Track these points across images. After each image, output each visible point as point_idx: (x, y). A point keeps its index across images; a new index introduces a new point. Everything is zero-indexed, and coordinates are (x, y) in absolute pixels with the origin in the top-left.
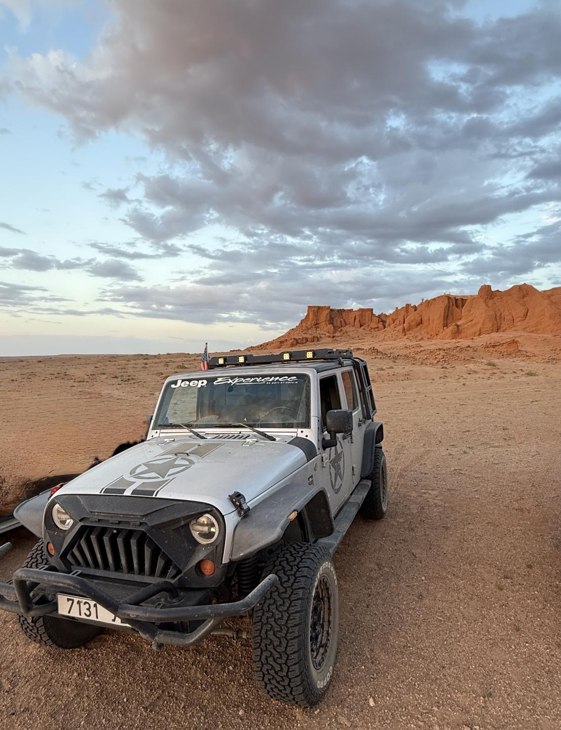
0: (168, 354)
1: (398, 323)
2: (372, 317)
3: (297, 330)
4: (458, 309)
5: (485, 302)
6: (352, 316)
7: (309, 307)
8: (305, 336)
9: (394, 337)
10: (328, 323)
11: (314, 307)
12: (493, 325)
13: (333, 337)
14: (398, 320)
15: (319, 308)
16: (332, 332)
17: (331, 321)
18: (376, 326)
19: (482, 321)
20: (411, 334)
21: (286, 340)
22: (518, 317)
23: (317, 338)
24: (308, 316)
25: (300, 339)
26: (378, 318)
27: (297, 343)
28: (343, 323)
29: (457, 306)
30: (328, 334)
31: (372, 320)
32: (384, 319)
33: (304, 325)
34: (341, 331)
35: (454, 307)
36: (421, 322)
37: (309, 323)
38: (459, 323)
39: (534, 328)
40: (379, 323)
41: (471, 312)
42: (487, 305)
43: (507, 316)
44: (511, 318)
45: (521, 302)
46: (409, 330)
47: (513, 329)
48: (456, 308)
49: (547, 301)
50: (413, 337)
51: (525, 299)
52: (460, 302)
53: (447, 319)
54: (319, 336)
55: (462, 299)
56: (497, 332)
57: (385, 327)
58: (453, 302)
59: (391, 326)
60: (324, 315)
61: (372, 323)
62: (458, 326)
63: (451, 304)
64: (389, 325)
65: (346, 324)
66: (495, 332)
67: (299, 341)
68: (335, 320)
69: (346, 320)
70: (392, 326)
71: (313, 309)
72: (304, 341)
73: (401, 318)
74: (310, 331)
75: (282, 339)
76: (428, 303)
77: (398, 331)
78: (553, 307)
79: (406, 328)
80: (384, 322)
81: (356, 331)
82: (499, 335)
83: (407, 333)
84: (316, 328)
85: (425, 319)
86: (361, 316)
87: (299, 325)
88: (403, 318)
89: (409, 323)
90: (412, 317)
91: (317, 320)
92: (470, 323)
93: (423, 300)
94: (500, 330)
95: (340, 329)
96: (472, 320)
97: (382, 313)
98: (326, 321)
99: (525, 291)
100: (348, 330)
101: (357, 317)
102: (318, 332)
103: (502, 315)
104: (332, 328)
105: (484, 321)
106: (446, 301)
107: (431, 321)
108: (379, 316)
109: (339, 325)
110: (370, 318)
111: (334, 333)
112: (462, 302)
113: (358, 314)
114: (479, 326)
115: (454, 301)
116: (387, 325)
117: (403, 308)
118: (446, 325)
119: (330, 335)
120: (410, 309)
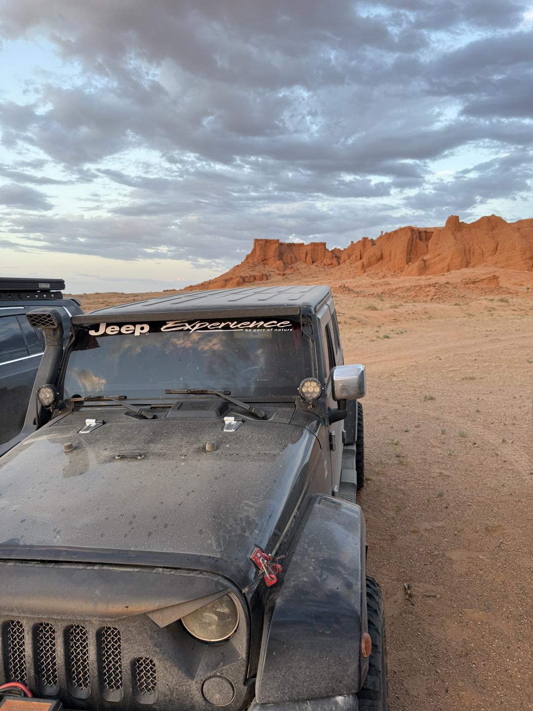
0: (97, 294)
1: (354, 259)
2: (325, 252)
3: (243, 267)
4: (421, 242)
5: (453, 234)
6: (303, 251)
7: (256, 240)
8: (252, 273)
9: (352, 274)
10: (277, 259)
11: (261, 240)
12: (461, 262)
13: (284, 275)
14: (354, 256)
15: (267, 241)
16: (281, 269)
17: (281, 256)
18: (329, 262)
19: (451, 256)
20: (371, 271)
21: (232, 278)
22: (488, 251)
23: (266, 275)
24: (254, 251)
25: (247, 277)
26: (331, 254)
27: (244, 281)
28: (294, 258)
29: (421, 240)
30: (277, 272)
31: (324, 256)
32: (338, 255)
33: (250, 261)
34: (292, 268)
35: (418, 240)
36: (381, 258)
37: (255, 259)
38: (425, 258)
39: (505, 264)
40: (332, 258)
41: (438, 246)
42: (455, 238)
43: (477, 250)
44: (481, 252)
45: (490, 235)
46: (368, 267)
47: (484, 264)
48: (420, 242)
49: (517, 234)
50: (373, 274)
51: (494, 232)
52: (423, 235)
53: (411, 253)
54: (268, 274)
55: (426, 231)
56: (466, 267)
57: (339, 264)
58: (416, 235)
59: (346, 262)
60: (272, 250)
61: (325, 259)
62: (425, 261)
63: (415, 237)
64: (344, 261)
65: (297, 260)
66: (464, 267)
67: (246, 279)
68: (285, 254)
69: (297, 257)
70: (348, 262)
71: (260, 243)
72: (252, 279)
73: (357, 253)
74: (257, 268)
75: (227, 277)
76: (389, 237)
77: (356, 268)
78: (524, 240)
79: (365, 264)
80: (338, 258)
81: (308, 269)
82: (470, 271)
83: (367, 269)
84: (264, 264)
85: (386, 253)
86: (313, 250)
87: (245, 260)
88: (360, 253)
89: (369, 259)
90: (370, 251)
91: (265, 255)
92: (437, 259)
93: (382, 232)
94: (470, 265)
95: (290, 266)
96: (439, 255)
97: (336, 248)
98: (274, 256)
99: (493, 223)
100: (299, 267)
101: (309, 252)
102: (266, 269)
103: (472, 249)
104: (282, 264)
105: (452, 256)
106: (409, 234)
107: (392, 256)
108: (333, 251)
109: (289, 261)
110: (323, 253)
111: (285, 269)
112: (426, 235)
113: (310, 248)
114: (448, 261)
115: (418, 234)
116: (341, 261)
117: (359, 241)
118: (409, 261)
119: (279, 272)
120: (367, 243)
